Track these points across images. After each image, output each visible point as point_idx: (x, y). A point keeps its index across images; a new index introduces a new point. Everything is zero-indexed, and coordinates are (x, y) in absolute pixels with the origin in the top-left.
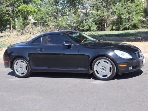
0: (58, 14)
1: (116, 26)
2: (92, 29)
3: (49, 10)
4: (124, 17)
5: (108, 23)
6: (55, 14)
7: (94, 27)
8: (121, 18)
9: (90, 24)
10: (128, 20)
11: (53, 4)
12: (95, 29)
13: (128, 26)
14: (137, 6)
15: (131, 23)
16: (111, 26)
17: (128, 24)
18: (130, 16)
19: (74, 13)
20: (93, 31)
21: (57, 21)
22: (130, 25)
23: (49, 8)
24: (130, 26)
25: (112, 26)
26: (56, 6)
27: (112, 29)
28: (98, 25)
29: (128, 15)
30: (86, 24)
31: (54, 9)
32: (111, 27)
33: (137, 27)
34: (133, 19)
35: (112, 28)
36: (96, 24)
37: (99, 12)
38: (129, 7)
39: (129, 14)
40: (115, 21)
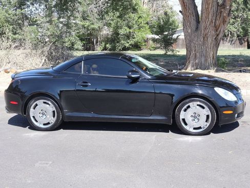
0: (23, 22)
1: (110, 44)
2: (76, 46)
3: (9, 15)
4: (122, 32)
5: (99, 40)
6: (20, 21)
7: (79, 45)
8: (118, 34)
9: (72, 39)
10: (128, 37)
11: (15, 6)
12: (80, 47)
13: (127, 45)
14: (140, 17)
15: (132, 42)
16: (103, 43)
17: (128, 43)
18: (131, 31)
19: (48, 22)
20: (77, 50)
21: (23, 33)
22: (130, 43)
23: (10, 12)
24: (131, 45)
25: (105, 45)
26: (21, 9)
27: (105, 49)
28: (84, 42)
29: (128, 30)
30: (67, 40)
31: (17, 13)
32: (103, 46)
33: (140, 48)
34: (135, 36)
35: (105, 47)
36: (82, 40)
37: (87, 23)
38: (129, 18)
39: (130, 28)
40: (110, 36)
